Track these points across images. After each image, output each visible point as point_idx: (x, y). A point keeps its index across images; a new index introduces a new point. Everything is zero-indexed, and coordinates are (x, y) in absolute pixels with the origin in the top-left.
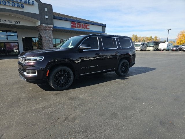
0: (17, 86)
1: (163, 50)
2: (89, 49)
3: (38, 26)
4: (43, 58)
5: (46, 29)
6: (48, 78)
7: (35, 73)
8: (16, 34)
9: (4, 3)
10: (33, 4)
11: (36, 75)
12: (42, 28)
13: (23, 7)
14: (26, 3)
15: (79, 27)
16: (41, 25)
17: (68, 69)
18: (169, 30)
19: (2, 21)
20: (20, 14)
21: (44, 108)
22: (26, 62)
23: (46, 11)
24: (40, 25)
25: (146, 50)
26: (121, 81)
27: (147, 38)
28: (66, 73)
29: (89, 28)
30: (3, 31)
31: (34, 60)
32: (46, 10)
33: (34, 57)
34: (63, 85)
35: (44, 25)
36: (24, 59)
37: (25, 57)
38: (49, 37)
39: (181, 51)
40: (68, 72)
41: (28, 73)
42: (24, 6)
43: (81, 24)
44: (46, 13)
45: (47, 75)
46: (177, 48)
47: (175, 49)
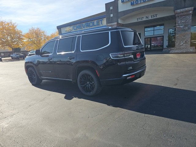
8: (162, 27)
12: (176, 15)
19: (140, 19)
20: (150, 7)
35: (179, 11)
38: (185, 26)
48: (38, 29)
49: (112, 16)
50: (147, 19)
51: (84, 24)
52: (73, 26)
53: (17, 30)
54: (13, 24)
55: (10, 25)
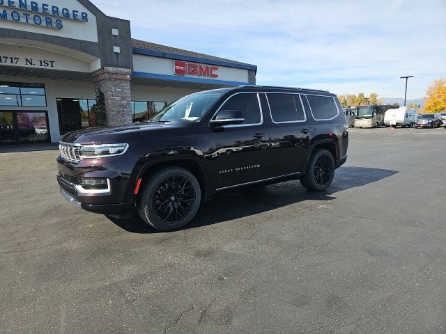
0: (55, 220)
1: (394, 126)
2: (241, 122)
3: (95, 72)
4: (125, 147)
5: (115, 79)
6: (139, 198)
7: (105, 187)
8: (41, 91)
9: (16, 18)
10: (85, 18)
11: (108, 190)
12: (106, 75)
13: (60, 27)
14: (67, 16)
15: (193, 73)
16: (103, 68)
17: (188, 175)
18: (407, 78)
19: (9, 60)
20: (52, 42)
21: (136, 281)
22: (82, 157)
23: (115, 36)
24: (100, 70)
25: (353, 127)
26: (320, 205)
27: (353, 99)
28: (182, 185)
29: (217, 76)
30: (11, 84)
31: (103, 153)
32: (115, 32)
33: (103, 145)
34: (174, 217)
35: (111, 69)
36: (76, 151)
37: (78, 145)
38: (123, 98)
39: (439, 126)
40: (189, 183)
41: (85, 187)
42: (64, 23)
43: (198, 65)
44: (116, 41)
45: (136, 192)
46: (430, 121)
47: (424, 122)
50: (29, 65)
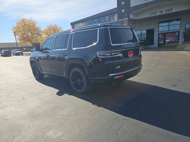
8: (179, 22)
19: (154, 14)
48: (55, 25)
49: (124, 11)
50: (161, 14)
51: (96, 20)
52: (85, 22)
53: (36, 27)
54: (33, 21)
55: (31, 22)
